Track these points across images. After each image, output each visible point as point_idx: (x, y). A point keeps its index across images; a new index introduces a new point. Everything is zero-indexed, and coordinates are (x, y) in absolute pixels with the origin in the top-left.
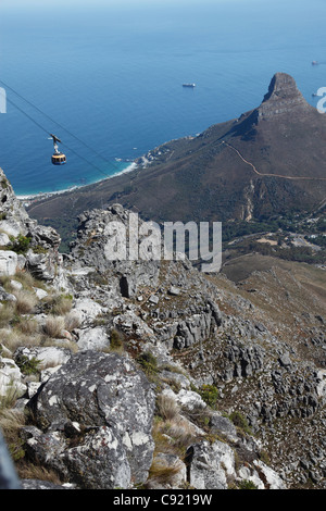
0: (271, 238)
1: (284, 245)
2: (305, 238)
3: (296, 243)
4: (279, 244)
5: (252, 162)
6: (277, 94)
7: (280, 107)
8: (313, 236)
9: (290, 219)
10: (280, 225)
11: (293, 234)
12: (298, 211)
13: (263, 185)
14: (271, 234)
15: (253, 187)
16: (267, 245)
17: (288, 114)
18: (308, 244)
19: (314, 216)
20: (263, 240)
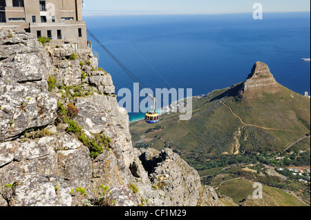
0: (252, 168)
1: (261, 174)
2: (275, 169)
3: (269, 173)
4: (258, 173)
5: (239, 116)
6: (257, 74)
7: (258, 83)
8: (281, 169)
9: (265, 155)
10: (258, 159)
11: (267, 166)
12: (270, 150)
13: (247, 132)
14: (252, 165)
15: (240, 132)
16: (250, 172)
17: (264, 87)
18: (277, 174)
19: (281, 155)
20: (247, 169)
